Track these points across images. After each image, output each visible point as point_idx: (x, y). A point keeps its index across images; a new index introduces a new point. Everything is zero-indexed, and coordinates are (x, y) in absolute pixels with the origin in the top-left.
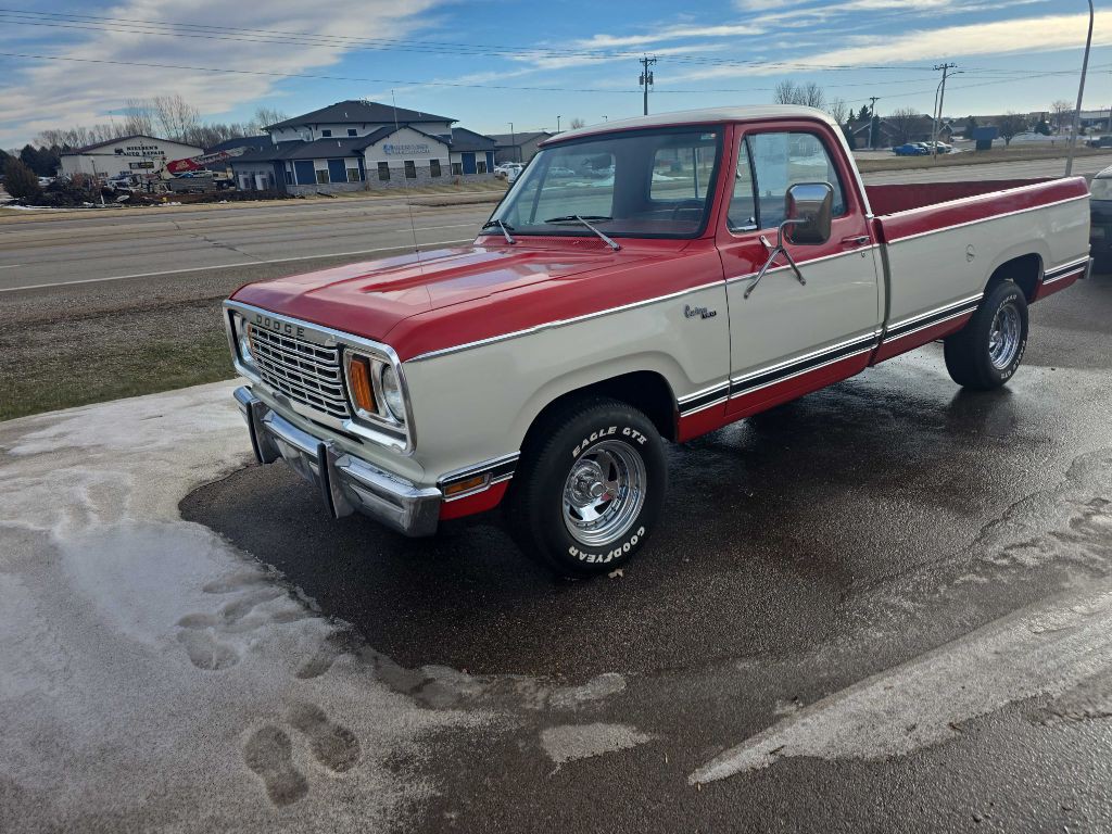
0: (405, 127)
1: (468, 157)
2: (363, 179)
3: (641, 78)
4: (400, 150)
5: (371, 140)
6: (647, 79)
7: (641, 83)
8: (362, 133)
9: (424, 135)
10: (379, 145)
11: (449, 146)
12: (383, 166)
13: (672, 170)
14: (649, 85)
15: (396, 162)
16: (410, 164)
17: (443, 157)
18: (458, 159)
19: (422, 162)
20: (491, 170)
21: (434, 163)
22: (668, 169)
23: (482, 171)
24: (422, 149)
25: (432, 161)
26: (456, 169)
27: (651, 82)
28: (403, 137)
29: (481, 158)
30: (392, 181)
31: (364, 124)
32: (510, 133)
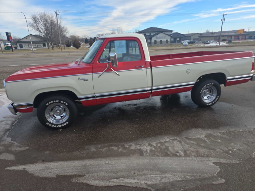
0: (161, 33)
1: (175, 39)
2: (151, 44)
3: (222, 19)
4: (160, 37)
6: (223, 19)
7: (222, 21)
8: (152, 34)
9: (166, 34)
10: (155, 37)
11: (171, 37)
12: (155, 41)
13: (229, 42)
15: (158, 40)
16: (161, 41)
17: (169, 39)
18: (173, 40)
19: (164, 40)
20: (180, 42)
21: (167, 40)
22: (228, 42)
23: (178, 42)
24: (165, 37)
25: (166, 40)
26: (172, 42)
27: (224, 20)
28: (161, 35)
29: (178, 39)
30: (157, 44)
31: (153, 32)
32: (188, 33)
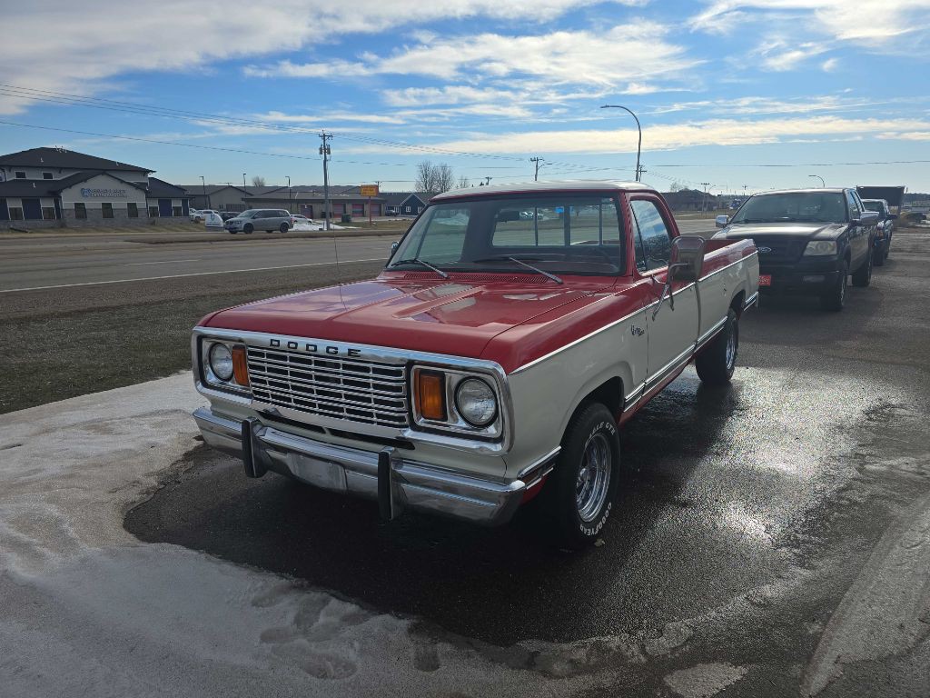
0: (102, 174)
1: (165, 203)
2: (59, 217)
3: (321, 149)
4: (98, 193)
5: (69, 183)
6: (325, 150)
7: (321, 153)
8: (57, 177)
9: (122, 182)
10: (76, 189)
11: (146, 192)
12: (79, 207)
14: (327, 155)
15: (93, 204)
16: (107, 207)
17: (141, 201)
18: (155, 204)
19: (119, 204)
20: (186, 214)
21: (132, 206)
23: (178, 214)
24: (120, 194)
25: (129, 204)
26: (153, 212)
27: (329, 153)
28: (99, 182)
29: (176, 204)
30: (88, 220)
31: (60, 169)
32: (201, 184)
